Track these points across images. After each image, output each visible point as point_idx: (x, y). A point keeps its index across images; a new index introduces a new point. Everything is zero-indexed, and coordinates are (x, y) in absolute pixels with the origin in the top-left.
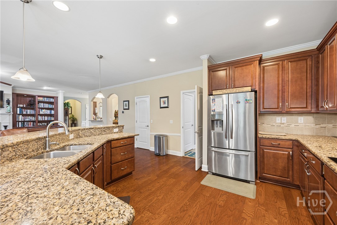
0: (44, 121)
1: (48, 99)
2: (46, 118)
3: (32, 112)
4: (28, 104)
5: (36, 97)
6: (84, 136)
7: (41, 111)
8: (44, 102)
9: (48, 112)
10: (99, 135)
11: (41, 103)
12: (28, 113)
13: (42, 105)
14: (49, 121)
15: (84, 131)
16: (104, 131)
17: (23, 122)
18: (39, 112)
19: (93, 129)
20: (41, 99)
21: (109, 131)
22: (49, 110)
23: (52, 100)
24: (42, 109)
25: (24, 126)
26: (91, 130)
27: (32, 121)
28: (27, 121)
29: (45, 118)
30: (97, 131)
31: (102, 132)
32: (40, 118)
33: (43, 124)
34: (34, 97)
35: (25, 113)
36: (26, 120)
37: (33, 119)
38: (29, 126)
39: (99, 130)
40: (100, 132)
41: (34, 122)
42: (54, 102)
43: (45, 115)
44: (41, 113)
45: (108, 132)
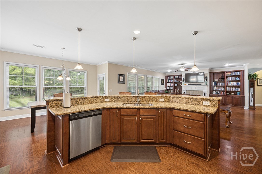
0: (231, 91)
1: (235, 73)
2: (234, 89)
3: (223, 84)
4: (220, 79)
5: (225, 73)
6: (173, 102)
7: (229, 83)
8: (232, 76)
9: (235, 84)
10: (186, 104)
11: (230, 77)
12: (220, 85)
13: (230, 79)
14: (236, 91)
15: (174, 98)
16: (191, 101)
17: (217, 91)
18: (228, 84)
19: (180, 97)
20: (229, 74)
21: (197, 102)
22: (236, 82)
23: (239, 73)
24: (230, 81)
25: (217, 94)
26: (179, 99)
27: (222, 91)
28: (220, 91)
29: (232, 89)
30: (184, 100)
31: (189, 102)
32: (228, 89)
33: (231, 93)
34: (223, 73)
35: (218, 85)
36: (218, 90)
37: (224, 89)
38: (221, 94)
39: (186, 99)
40: (187, 101)
41: (224, 91)
42: (240, 75)
43: (233, 86)
44: (229, 85)
45: (195, 103)
